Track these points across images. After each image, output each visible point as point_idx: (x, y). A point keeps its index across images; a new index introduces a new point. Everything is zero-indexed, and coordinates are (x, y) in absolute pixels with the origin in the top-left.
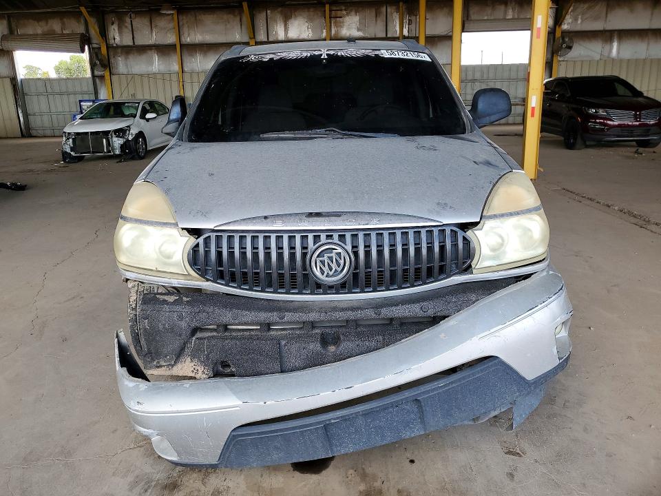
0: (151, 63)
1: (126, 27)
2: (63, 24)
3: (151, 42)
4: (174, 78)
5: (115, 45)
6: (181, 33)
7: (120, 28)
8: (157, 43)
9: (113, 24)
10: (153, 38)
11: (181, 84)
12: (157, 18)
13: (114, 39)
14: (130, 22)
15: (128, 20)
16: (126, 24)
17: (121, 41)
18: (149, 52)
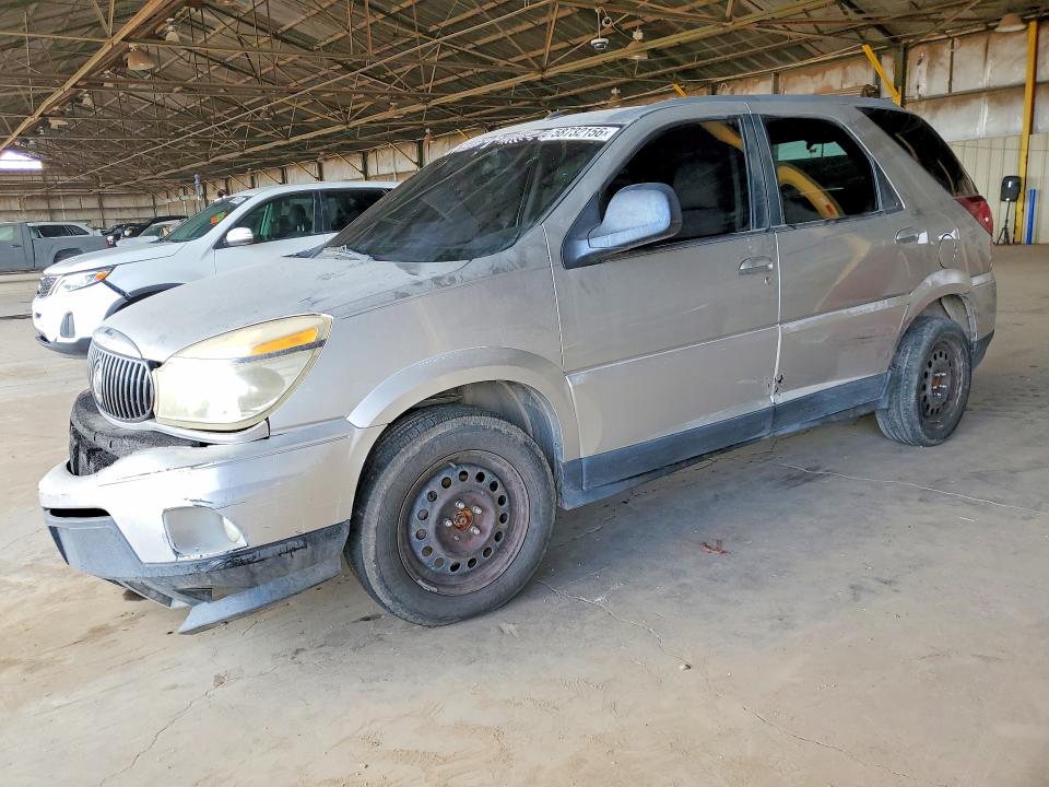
0: (975, 119)
1: (941, 64)
2: (845, 74)
3: (981, 85)
4: (1013, 143)
5: (916, 98)
6: (1040, 62)
7: (931, 66)
8: (992, 85)
9: (920, 62)
10: (989, 76)
11: (1024, 154)
12: (1000, 41)
13: (918, 87)
14: (949, 55)
15: (947, 52)
16: (942, 60)
17: (929, 88)
18: (975, 102)
